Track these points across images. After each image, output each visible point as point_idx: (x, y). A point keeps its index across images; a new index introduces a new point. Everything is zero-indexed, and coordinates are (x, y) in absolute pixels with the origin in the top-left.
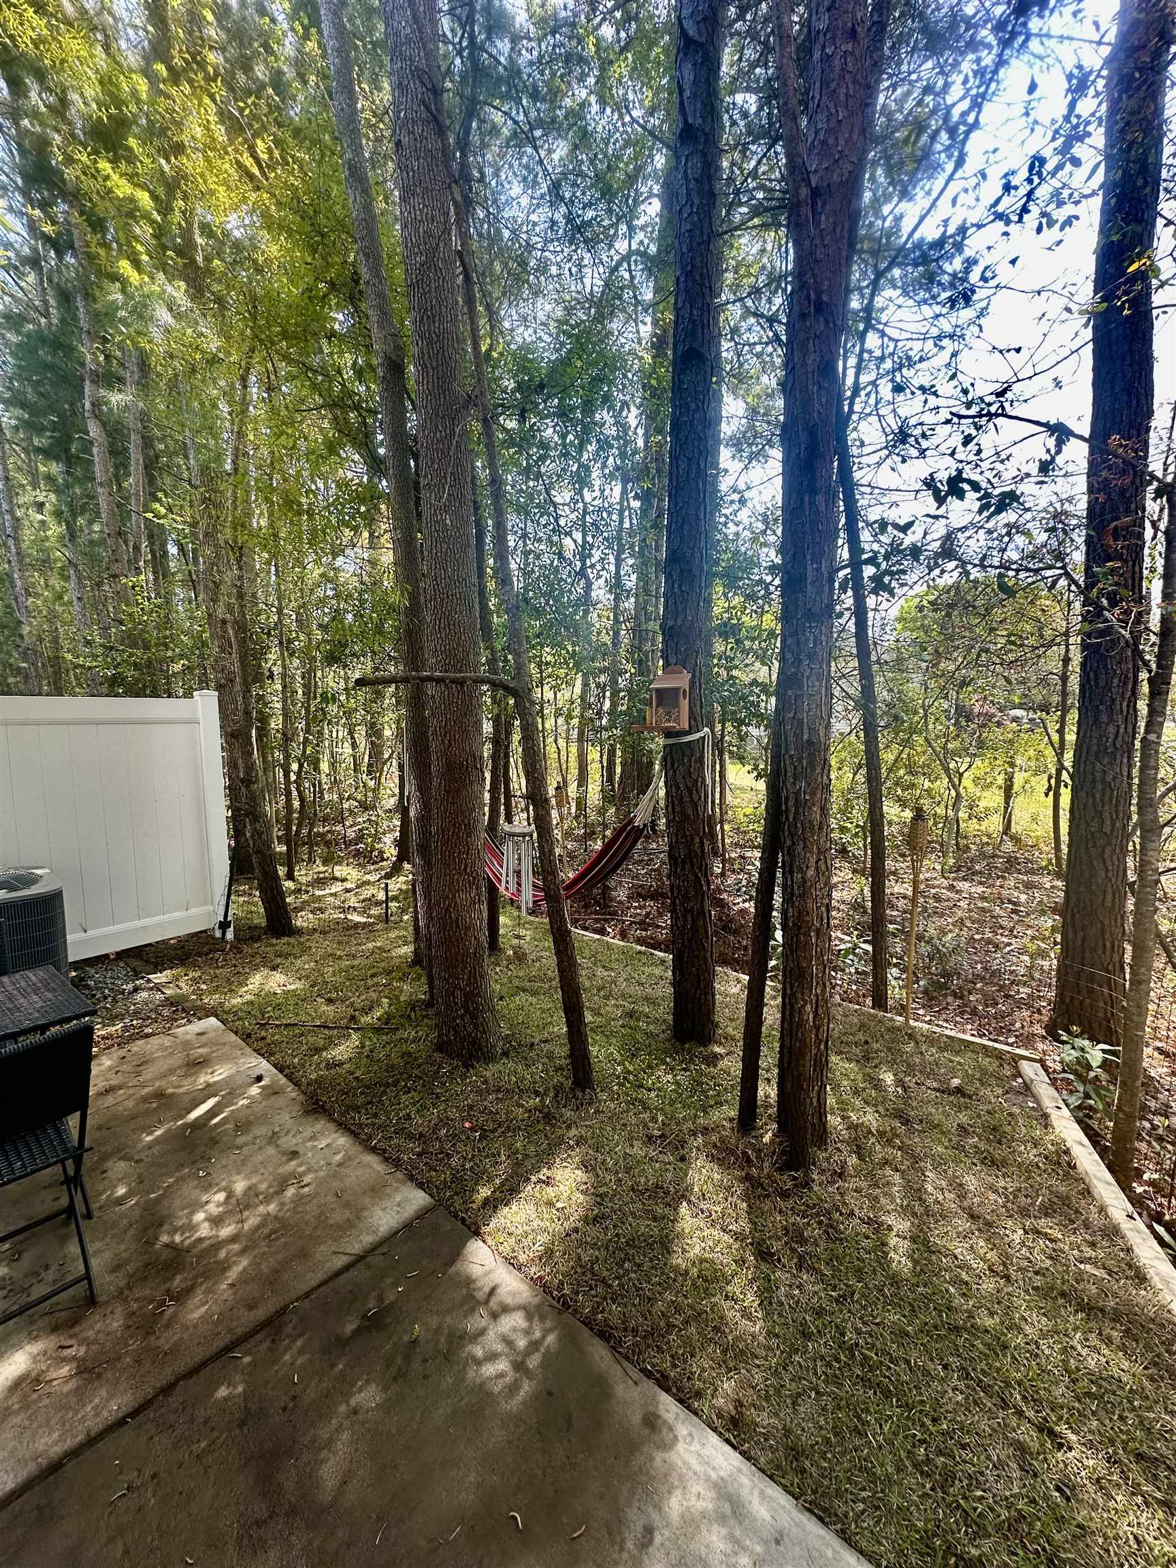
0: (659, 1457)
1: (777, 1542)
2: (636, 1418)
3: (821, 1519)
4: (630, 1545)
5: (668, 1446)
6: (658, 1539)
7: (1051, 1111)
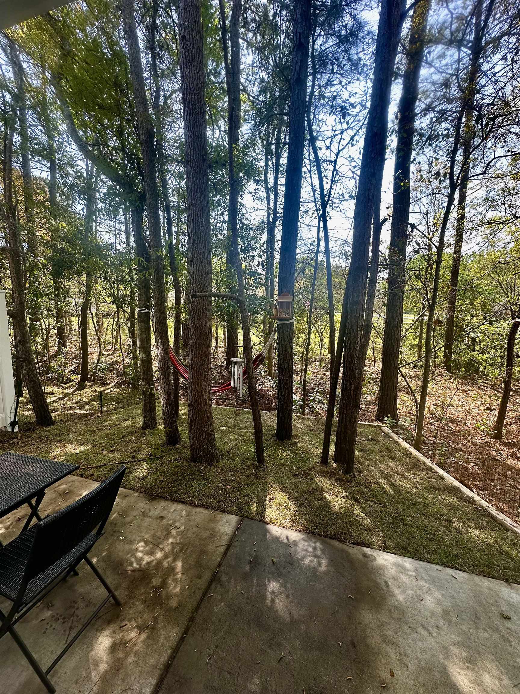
0: (374, 563)
1: (417, 570)
2: (361, 557)
3: (421, 560)
4: (384, 588)
5: (375, 559)
6: (390, 584)
7: (398, 440)
